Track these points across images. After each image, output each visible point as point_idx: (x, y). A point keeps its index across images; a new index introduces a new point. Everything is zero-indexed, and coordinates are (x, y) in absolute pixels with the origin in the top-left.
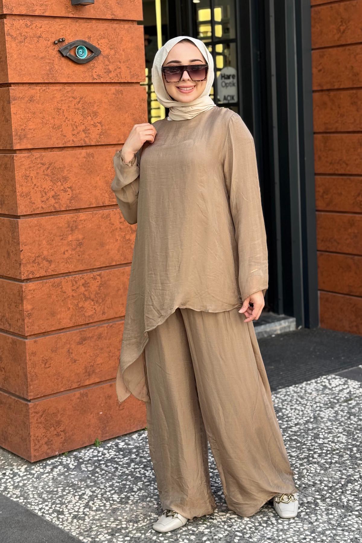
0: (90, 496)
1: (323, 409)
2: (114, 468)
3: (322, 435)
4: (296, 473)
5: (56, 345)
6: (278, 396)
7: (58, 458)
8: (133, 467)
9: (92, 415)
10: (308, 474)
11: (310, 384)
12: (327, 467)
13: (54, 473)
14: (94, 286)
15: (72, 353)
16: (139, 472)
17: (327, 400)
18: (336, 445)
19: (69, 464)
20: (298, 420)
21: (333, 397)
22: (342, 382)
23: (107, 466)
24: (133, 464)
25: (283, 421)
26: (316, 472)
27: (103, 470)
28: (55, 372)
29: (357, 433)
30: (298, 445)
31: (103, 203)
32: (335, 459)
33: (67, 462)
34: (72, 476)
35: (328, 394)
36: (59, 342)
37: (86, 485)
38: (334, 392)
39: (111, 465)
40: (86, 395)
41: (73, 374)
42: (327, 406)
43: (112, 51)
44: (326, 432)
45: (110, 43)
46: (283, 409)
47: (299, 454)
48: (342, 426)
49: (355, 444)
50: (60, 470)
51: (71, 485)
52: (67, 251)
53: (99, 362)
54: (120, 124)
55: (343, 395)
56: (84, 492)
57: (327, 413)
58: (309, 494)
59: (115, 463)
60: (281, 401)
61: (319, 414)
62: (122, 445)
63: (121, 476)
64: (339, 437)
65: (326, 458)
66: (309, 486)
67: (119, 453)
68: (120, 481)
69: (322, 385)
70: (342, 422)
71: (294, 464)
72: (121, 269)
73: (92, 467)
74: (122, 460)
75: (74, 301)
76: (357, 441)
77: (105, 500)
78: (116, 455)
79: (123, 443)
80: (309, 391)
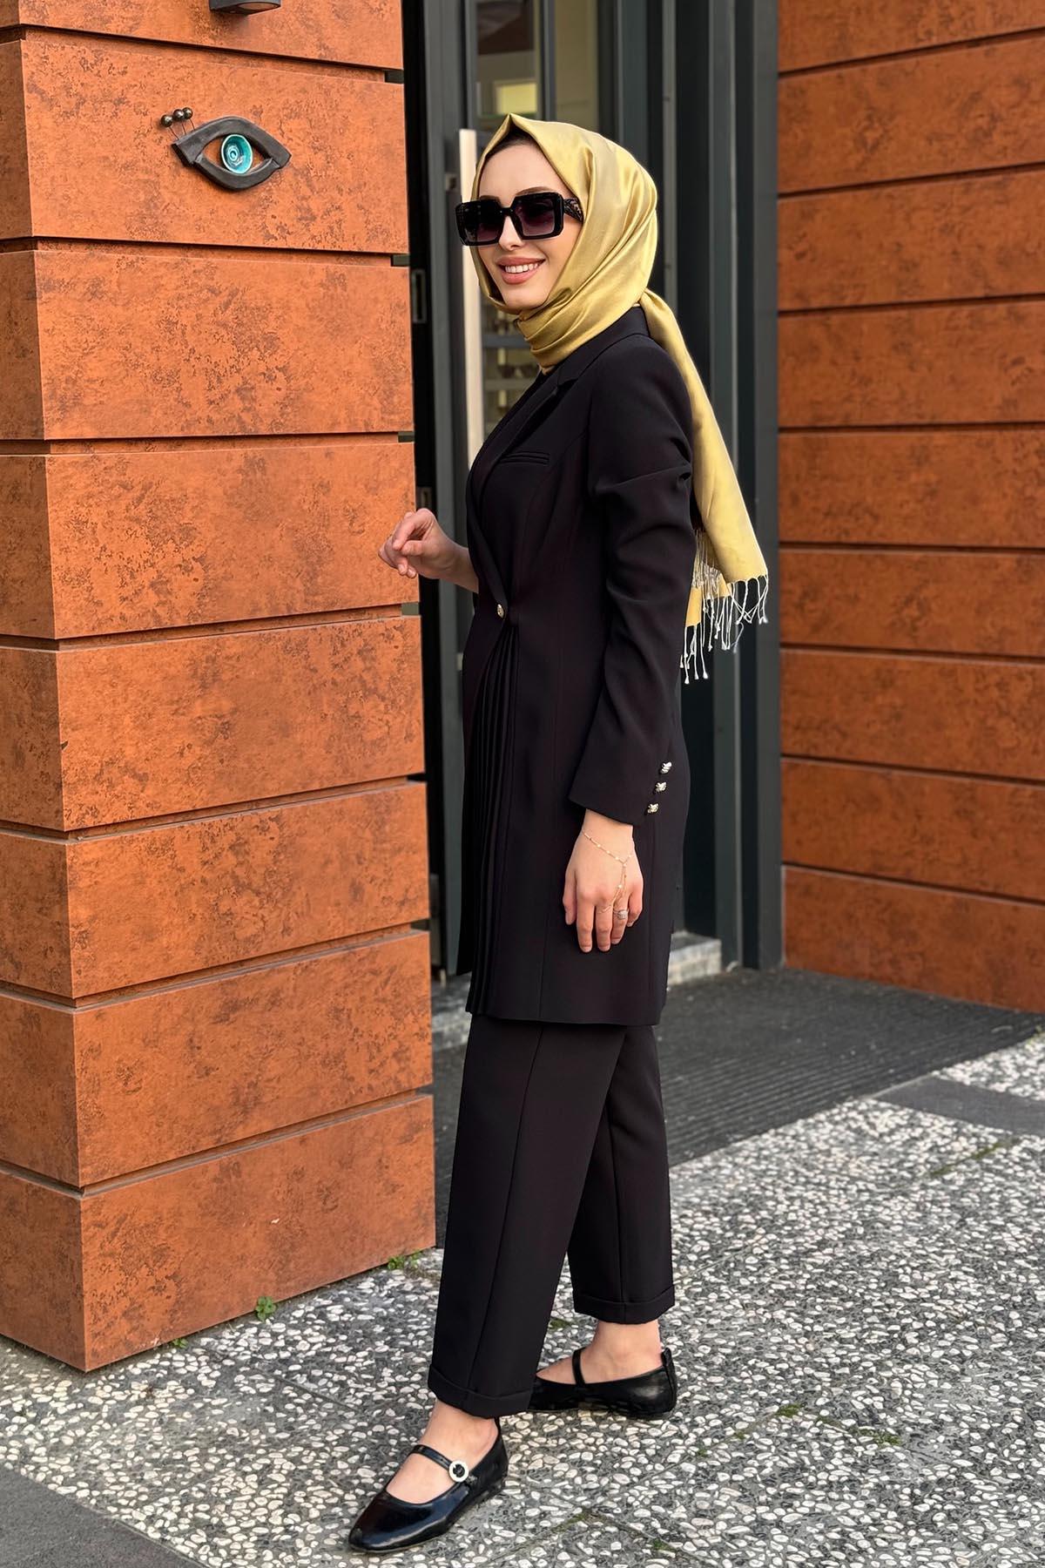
0: (290, 1475)
1: (880, 1198)
2: (336, 1384)
3: (905, 1273)
4: (875, 1391)
5: (157, 1026)
6: (739, 1160)
7: (158, 1356)
8: (393, 1380)
9: (251, 1229)
10: (908, 1393)
11: (815, 1127)
12: (954, 1373)
13: (160, 1404)
14: (261, 850)
15: (199, 1048)
16: (413, 1394)
17: (882, 1171)
18: (956, 1303)
19: (196, 1374)
20: (821, 1231)
21: (893, 1161)
22: (902, 1118)
23: (311, 1379)
24: (387, 1372)
25: (779, 1235)
26: (929, 1386)
27: (306, 1391)
28: (151, 1103)
29: (1001, 1268)
30: (849, 1304)
31: (289, 608)
32: (969, 1347)
33: (189, 1368)
34: (216, 1412)
35: (875, 1154)
36: (165, 1017)
37: (269, 1440)
38: (892, 1146)
39: (322, 1377)
40: (234, 1169)
41: (202, 1110)
42: (889, 1190)
43: (320, 154)
44: (915, 1265)
45: (314, 132)
46: (768, 1198)
47: (863, 1331)
48: (951, 1246)
49: (1010, 1299)
50: (174, 1393)
51: (220, 1439)
52: (189, 746)
53: (272, 1074)
54: (336, 376)
55: (919, 1156)
56: (268, 1462)
57: (895, 1211)
58: (935, 1455)
59: (334, 1370)
60: (751, 1175)
61: (872, 1213)
62: (335, 1313)
63: (363, 1408)
64: (955, 1280)
65: (942, 1343)
66: (925, 1428)
67: (336, 1338)
68: (365, 1424)
69: (849, 1128)
70: (945, 1234)
71: (856, 1365)
72: (336, 800)
73: (266, 1382)
74: (351, 1358)
75: (207, 896)
76: (1012, 1292)
77: (340, 1486)
78: (328, 1345)
79: (337, 1309)
80: (822, 1146)
